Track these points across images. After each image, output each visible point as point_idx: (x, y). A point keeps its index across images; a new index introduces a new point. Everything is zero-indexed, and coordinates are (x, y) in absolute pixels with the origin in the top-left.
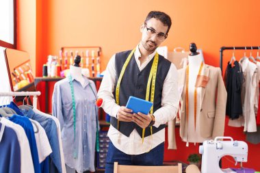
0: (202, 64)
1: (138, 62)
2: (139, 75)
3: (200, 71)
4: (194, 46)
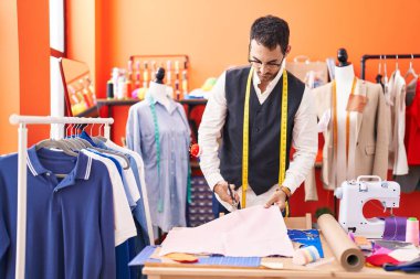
3: (353, 89)
4: (343, 52)
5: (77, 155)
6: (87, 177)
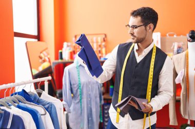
5: (3, 112)
6: (9, 127)
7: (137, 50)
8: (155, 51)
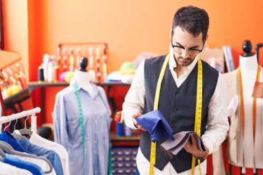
0: (259, 70)
1: (174, 74)
2: (177, 93)
3: (258, 77)
4: (248, 43)
7: (175, 69)
8: (200, 67)
